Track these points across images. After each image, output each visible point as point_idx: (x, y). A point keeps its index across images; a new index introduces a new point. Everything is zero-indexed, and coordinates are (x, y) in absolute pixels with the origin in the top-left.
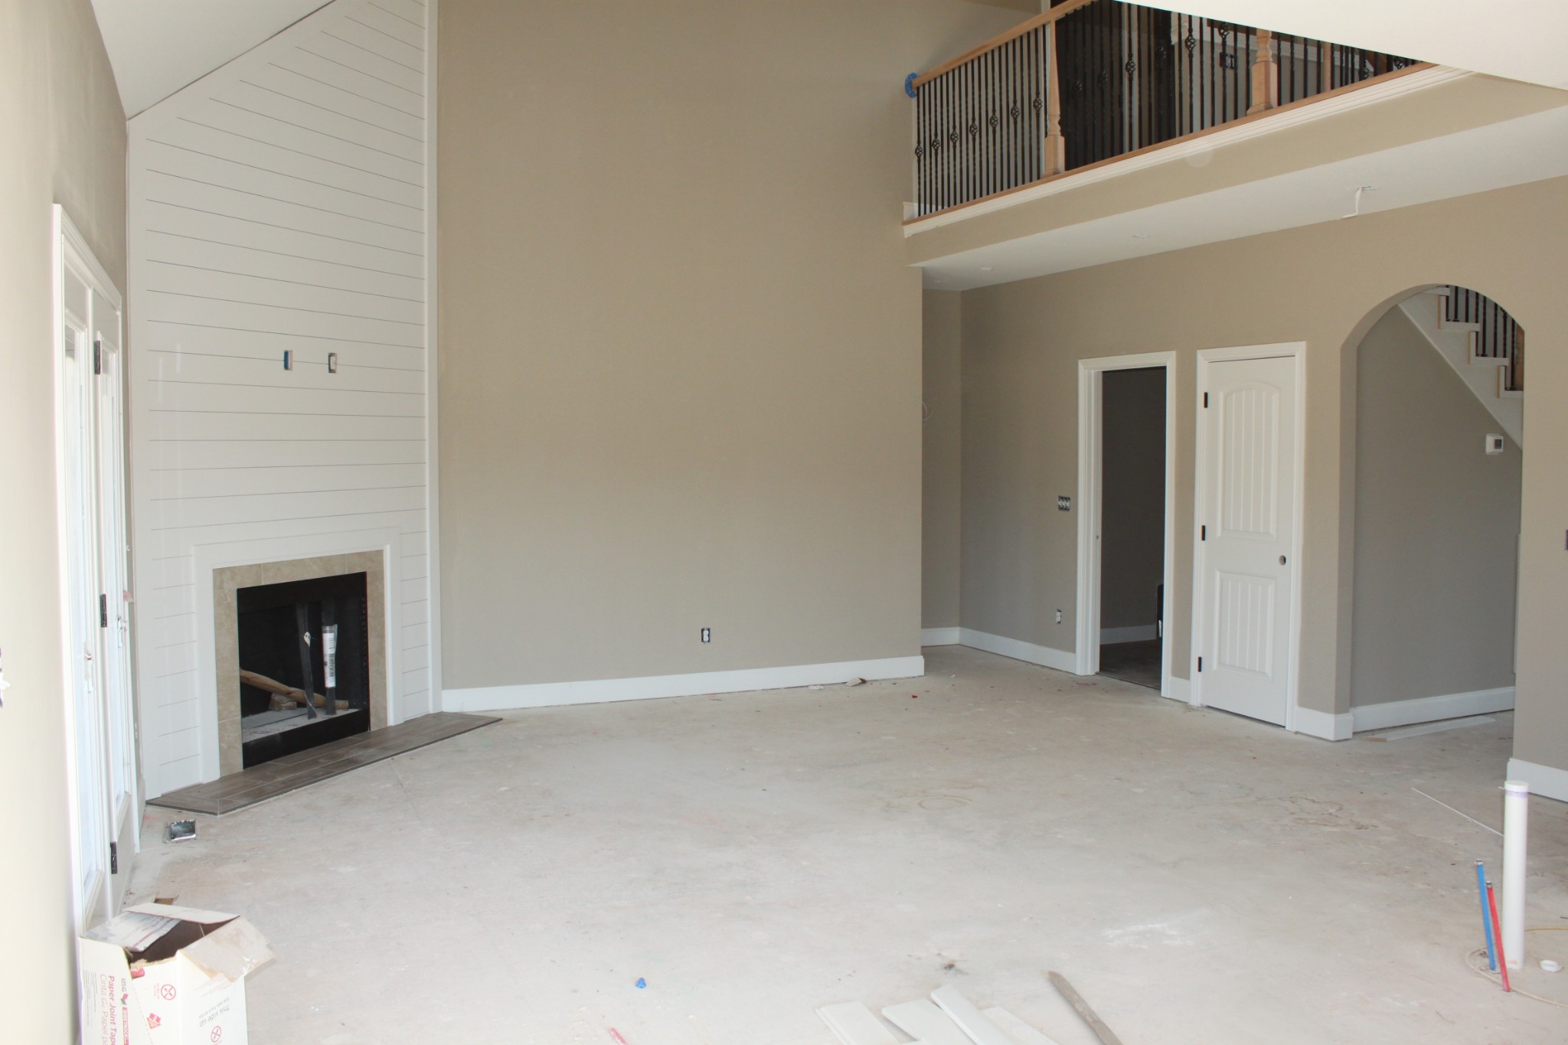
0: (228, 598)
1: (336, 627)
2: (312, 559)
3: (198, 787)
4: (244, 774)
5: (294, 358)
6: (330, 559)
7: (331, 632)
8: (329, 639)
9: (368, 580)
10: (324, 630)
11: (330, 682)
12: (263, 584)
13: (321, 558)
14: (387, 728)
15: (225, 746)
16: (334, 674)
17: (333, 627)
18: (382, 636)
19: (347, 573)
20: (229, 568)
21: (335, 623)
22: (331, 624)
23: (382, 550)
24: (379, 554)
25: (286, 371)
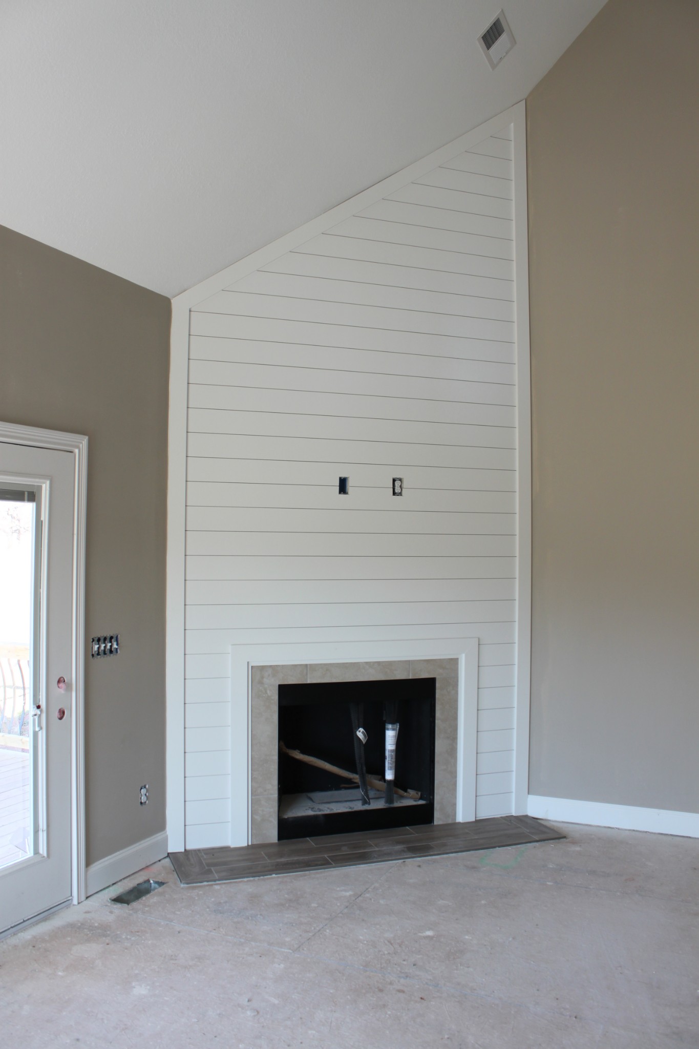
0: (268, 692)
1: (397, 726)
2: (367, 663)
3: (225, 850)
4: (278, 845)
5: (350, 484)
6: (391, 663)
7: (393, 730)
8: (390, 736)
9: (438, 685)
10: (386, 727)
11: (389, 775)
12: (309, 682)
13: (379, 663)
14: (455, 825)
15: (258, 818)
16: (394, 768)
17: (395, 725)
18: (454, 738)
19: (410, 677)
20: (271, 666)
21: (398, 723)
22: (393, 723)
23: (458, 659)
24: (454, 662)
25: (342, 496)
